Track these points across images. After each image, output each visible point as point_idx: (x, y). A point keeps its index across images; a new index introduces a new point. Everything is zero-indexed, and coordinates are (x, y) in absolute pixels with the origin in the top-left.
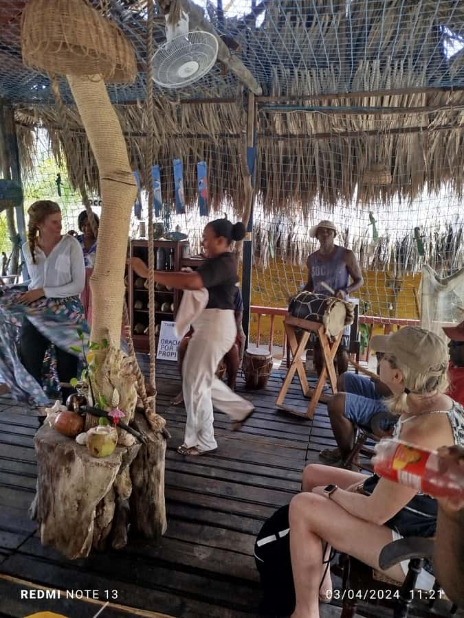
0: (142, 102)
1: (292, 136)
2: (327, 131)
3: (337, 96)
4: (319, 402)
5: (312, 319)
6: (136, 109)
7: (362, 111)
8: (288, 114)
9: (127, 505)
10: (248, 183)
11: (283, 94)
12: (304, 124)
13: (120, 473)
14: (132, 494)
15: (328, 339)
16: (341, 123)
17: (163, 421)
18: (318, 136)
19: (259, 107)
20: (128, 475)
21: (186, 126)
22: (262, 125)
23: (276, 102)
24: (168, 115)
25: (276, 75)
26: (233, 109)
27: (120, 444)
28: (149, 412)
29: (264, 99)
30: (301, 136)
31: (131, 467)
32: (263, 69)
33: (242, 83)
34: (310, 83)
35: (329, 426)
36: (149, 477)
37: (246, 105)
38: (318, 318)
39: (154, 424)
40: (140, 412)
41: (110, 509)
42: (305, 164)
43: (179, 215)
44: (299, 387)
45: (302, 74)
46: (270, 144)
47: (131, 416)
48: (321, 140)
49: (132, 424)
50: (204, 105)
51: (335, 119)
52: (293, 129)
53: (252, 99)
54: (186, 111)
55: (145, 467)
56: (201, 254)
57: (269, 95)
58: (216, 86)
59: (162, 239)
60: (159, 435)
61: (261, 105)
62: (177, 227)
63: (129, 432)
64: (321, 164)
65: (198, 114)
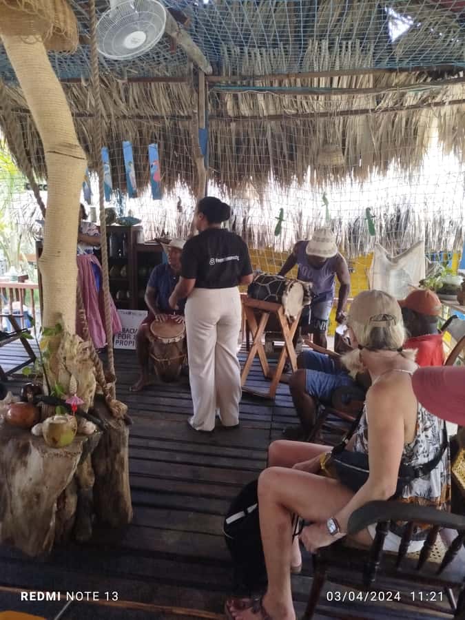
0: (87, 80)
1: (244, 117)
2: (278, 113)
3: (288, 76)
4: (281, 382)
5: (271, 300)
6: (81, 88)
7: (313, 92)
8: (239, 94)
9: (91, 496)
10: (201, 164)
11: (234, 74)
12: (256, 104)
13: (81, 463)
14: (95, 484)
15: (288, 319)
16: (293, 105)
17: (124, 407)
18: (271, 117)
19: (210, 87)
20: (90, 464)
21: (134, 106)
22: (213, 106)
23: (227, 82)
24: (115, 95)
25: (226, 52)
26: (183, 89)
27: (80, 433)
28: (110, 400)
29: (214, 79)
30: (253, 117)
31: (92, 456)
32: (212, 47)
33: (191, 60)
34: (260, 62)
35: (292, 404)
36: (113, 465)
37: (197, 85)
38: (277, 299)
39: (115, 410)
40: (99, 399)
41: (72, 501)
42: (258, 145)
43: (132, 199)
44: (259, 369)
45: (252, 52)
46: (222, 126)
47: (90, 403)
48: (273, 122)
49: (92, 411)
50: (153, 84)
51: (287, 100)
52: (245, 110)
53: (202, 79)
54: (135, 90)
55: (107, 455)
56: (156, 239)
57: (220, 74)
58: (164, 63)
59: (115, 224)
60: (121, 422)
61: (211, 85)
62: (130, 212)
63: (89, 420)
64: (274, 146)
65: (146, 94)
